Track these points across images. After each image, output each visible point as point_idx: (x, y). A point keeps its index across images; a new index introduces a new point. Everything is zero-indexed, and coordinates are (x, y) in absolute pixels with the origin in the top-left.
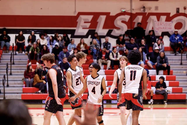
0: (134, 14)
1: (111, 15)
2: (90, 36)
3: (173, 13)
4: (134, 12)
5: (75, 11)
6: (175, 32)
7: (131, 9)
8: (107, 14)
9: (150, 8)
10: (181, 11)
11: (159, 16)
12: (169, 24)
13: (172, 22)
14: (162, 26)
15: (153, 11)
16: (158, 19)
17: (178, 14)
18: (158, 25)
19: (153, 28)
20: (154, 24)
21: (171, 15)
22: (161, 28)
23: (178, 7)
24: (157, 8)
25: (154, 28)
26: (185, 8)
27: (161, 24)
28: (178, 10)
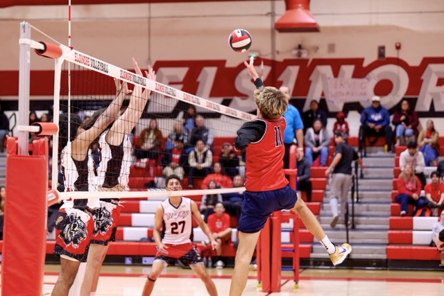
0: (279, 63)
1: (228, 65)
2: (181, 114)
3: (370, 58)
4: (279, 58)
5: (149, 59)
6: (374, 102)
7: (274, 51)
8: (220, 64)
9: (316, 49)
10: (390, 53)
11: (336, 65)
12: (362, 84)
13: (368, 79)
14: (345, 90)
15: (323, 54)
16: (336, 73)
17: (382, 60)
18: (336, 87)
19: (323, 94)
20: (325, 84)
21: (365, 64)
22: (343, 94)
23: (381, 44)
24: (332, 48)
25: (325, 93)
26: (398, 45)
27: (342, 85)
28: (381, 50)
